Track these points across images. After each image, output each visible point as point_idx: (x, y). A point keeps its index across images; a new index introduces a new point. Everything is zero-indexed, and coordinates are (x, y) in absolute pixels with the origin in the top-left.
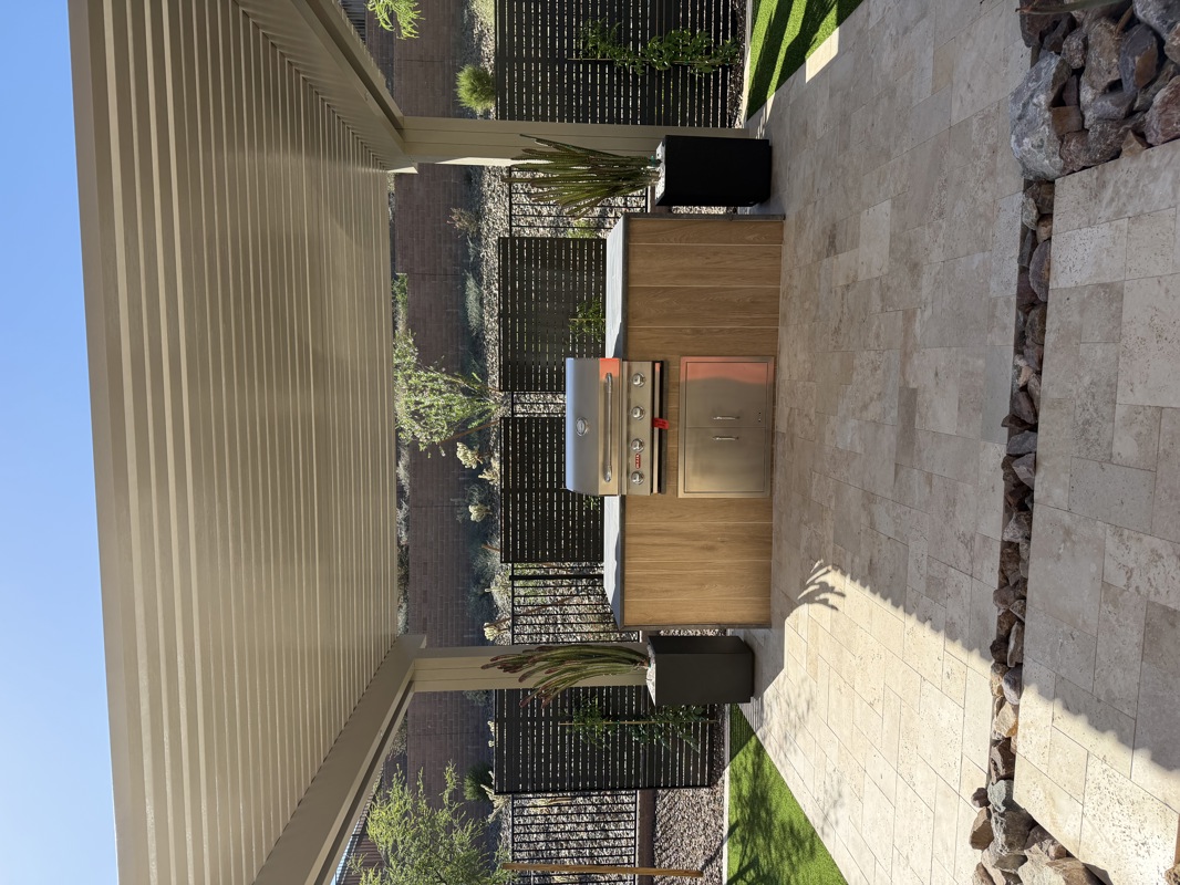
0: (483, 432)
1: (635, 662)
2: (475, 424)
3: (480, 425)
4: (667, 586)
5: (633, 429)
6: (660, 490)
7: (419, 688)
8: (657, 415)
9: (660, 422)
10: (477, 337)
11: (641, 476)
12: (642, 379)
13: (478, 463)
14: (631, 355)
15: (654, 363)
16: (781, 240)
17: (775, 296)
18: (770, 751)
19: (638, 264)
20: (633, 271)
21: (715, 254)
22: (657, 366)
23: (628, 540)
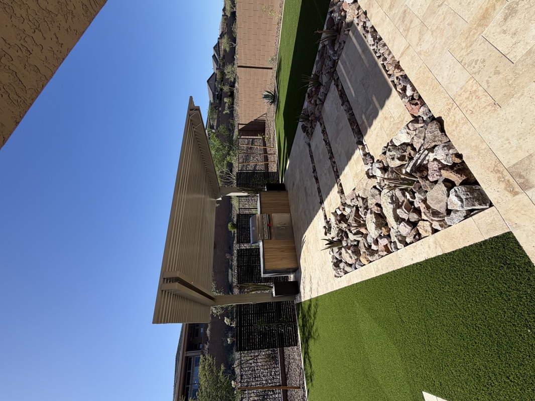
0: (232, 313)
2: (230, 309)
13: (230, 322)
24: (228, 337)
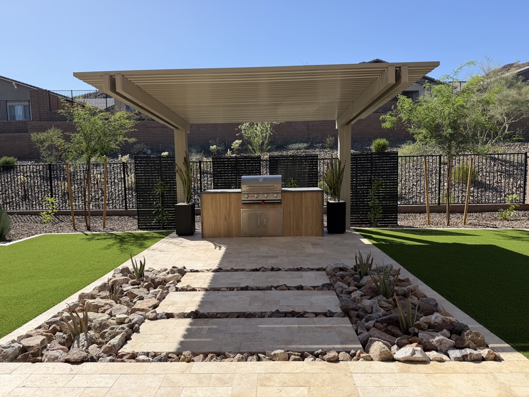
0: (247, 150)
1: (187, 199)
2: (250, 147)
3: (250, 149)
4: (214, 206)
5: (261, 195)
6: (243, 203)
7: (175, 131)
8: (265, 202)
9: (263, 203)
10: (284, 148)
11: (247, 197)
12: (276, 197)
13: (234, 149)
14: (283, 194)
15: (281, 200)
16: (317, 236)
17: (301, 235)
18: (163, 240)
19: (309, 195)
20: (307, 193)
21: (312, 217)
22: (280, 201)
23: (228, 194)
24: (217, 146)
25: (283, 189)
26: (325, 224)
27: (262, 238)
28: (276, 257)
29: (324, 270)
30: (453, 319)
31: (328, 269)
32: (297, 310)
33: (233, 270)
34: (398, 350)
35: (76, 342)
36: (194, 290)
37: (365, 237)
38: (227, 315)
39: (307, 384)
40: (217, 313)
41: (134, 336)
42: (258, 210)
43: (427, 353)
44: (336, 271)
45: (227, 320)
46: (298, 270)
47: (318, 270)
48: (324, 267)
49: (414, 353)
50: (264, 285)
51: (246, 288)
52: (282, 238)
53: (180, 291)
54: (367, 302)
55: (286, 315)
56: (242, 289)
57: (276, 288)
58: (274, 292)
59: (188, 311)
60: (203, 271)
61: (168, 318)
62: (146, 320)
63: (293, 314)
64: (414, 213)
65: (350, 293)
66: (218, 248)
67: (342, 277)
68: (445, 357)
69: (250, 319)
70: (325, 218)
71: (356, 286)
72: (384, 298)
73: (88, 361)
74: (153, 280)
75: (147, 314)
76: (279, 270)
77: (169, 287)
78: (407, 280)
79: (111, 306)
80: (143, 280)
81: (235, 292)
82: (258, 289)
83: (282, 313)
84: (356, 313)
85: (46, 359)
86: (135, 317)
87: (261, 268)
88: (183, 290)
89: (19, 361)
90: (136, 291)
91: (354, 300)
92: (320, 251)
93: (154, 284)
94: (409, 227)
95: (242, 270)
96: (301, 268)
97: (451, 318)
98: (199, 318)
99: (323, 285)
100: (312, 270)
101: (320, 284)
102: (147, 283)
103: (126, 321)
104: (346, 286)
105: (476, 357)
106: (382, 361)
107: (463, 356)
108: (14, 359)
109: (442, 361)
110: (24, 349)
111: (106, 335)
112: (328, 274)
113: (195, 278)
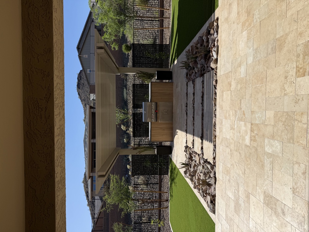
0: (127, 122)
1: (153, 149)
3: (126, 120)
4: (158, 135)
5: (152, 112)
6: (156, 121)
9: (156, 111)
10: (126, 101)
11: (153, 119)
12: (154, 105)
13: (126, 129)
14: (152, 101)
16: (173, 85)
17: (172, 93)
19: (153, 89)
21: (164, 87)
22: (156, 103)
23: (152, 129)
24: (124, 138)
25: (149, 101)
26: (167, 81)
27: (173, 112)
28: (182, 105)
29: (187, 83)
30: (205, 32)
31: (187, 81)
32: (201, 96)
33: (186, 125)
34: (214, 57)
35: (209, 183)
36: (193, 140)
37: (174, 62)
38: (202, 124)
39: (223, 92)
40: (202, 128)
41: (208, 161)
42: (160, 115)
43: (216, 45)
44: (188, 78)
45: (204, 124)
46: (187, 95)
47: (187, 86)
48: (186, 83)
49: (214, 51)
50: (193, 110)
51: (193, 118)
52: (174, 102)
53: (194, 146)
54: (199, 66)
55: (203, 100)
56: (194, 119)
57: (194, 105)
58: (195, 106)
59: (200, 141)
60: (187, 138)
61: (203, 149)
62: (203, 157)
63: (203, 97)
64: (163, 34)
65: (196, 73)
66: (177, 133)
67: (190, 75)
68: (217, 39)
69: (204, 115)
70: (164, 81)
71: (193, 70)
72: (198, 58)
73: (215, 176)
74: (189, 159)
75: (201, 157)
76: (187, 103)
77: (192, 151)
78: (192, 46)
79: (198, 173)
80: (189, 163)
81: (195, 122)
82: (194, 112)
83: (202, 102)
84: (202, 71)
85: (215, 192)
86: (202, 161)
87: (186, 112)
88: (193, 145)
89: (215, 202)
90: (193, 165)
91: (198, 71)
92: (179, 84)
93: (191, 158)
94: (170, 39)
95: (187, 120)
96: (186, 93)
97: (205, 33)
98: (203, 136)
99: (193, 84)
100: (187, 88)
101: (193, 85)
102: (190, 161)
103: (203, 165)
104: (193, 74)
105: (217, 27)
106: (217, 63)
107: (216, 32)
108: (214, 204)
109: (218, 40)
110: (211, 202)
111: (207, 171)
112: (189, 81)
113: (189, 141)
